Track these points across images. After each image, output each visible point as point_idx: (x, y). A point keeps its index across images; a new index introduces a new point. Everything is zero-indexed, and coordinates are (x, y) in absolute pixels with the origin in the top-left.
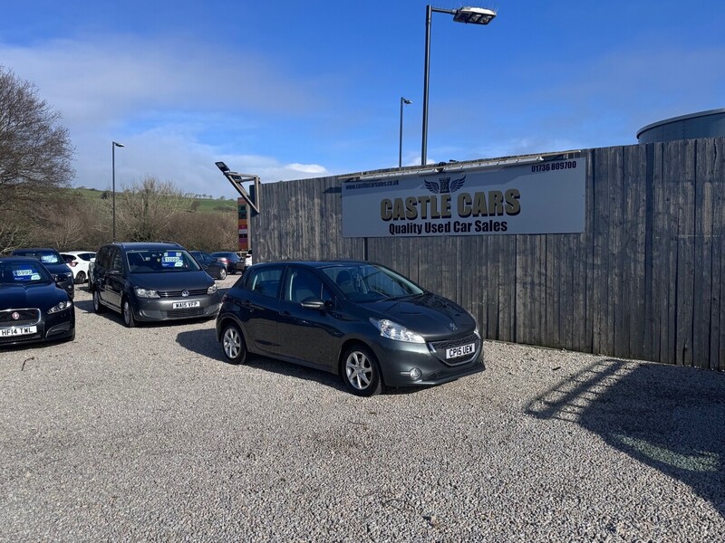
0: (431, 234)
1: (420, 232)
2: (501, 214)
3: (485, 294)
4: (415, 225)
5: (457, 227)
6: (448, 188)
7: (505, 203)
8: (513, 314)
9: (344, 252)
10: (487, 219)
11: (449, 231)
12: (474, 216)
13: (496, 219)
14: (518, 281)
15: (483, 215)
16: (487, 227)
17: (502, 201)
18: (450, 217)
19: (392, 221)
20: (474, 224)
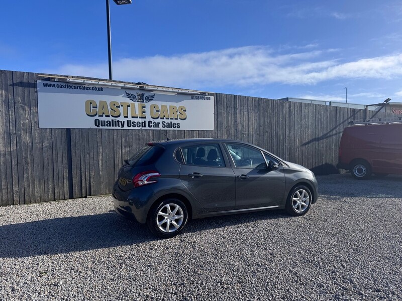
0: (132, 128)
1: (123, 126)
2: (176, 119)
4: (118, 121)
5: (150, 124)
6: (143, 99)
7: (178, 113)
9: (42, 141)
10: (169, 121)
11: (145, 127)
12: (161, 118)
13: (174, 121)
15: (167, 119)
16: (169, 125)
17: (177, 112)
18: (145, 118)
19: (97, 117)
20: (161, 123)
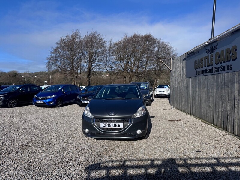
1: (204, 73)
2: (230, 61)
3: (223, 105)
4: (203, 70)
5: (215, 70)
6: (212, 51)
7: (231, 54)
8: (233, 117)
11: (213, 72)
12: (220, 63)
14: (236, 98)
15: (224, 62)
16: (225, 68)
18: (213, 65)
19: (197, 70)
20: (220, 68)
